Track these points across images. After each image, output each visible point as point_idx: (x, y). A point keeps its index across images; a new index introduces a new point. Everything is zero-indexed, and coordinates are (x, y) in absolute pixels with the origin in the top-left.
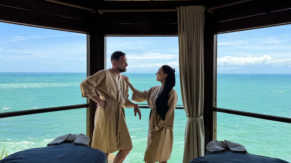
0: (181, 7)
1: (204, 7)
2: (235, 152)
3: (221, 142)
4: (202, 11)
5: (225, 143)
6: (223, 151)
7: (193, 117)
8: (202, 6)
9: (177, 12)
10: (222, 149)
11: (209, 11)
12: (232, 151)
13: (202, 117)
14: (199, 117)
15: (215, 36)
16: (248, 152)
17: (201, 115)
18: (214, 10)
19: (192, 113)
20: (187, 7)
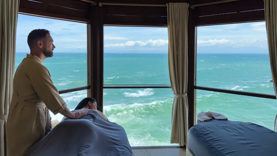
0: (170, 3)
1: (188, 4)
2: (219, 120)
3: (206, 113)
4: (186, 7)
5: (210, 114)
6: (211, 120)
7: (179, 94)
8: (186, 3)
9: (166, 7)
10: (210, 118)
11: (191, 8)
12: (217, 119)
13: (186, 94)
14: (184, 94)
15: (196, 27)
16: (228, 119)
17: (186, 93)
18: (195, 7)
19: (179, 91)
20: (175, 3)
